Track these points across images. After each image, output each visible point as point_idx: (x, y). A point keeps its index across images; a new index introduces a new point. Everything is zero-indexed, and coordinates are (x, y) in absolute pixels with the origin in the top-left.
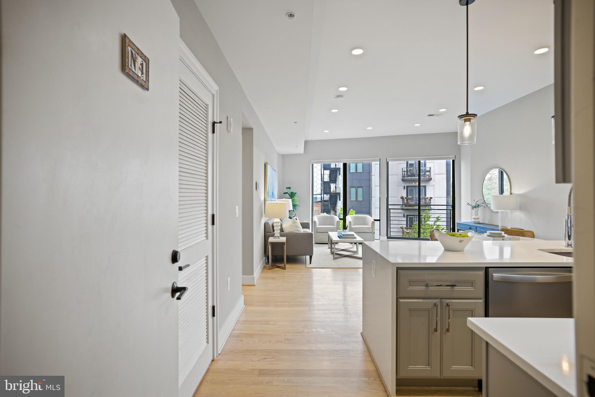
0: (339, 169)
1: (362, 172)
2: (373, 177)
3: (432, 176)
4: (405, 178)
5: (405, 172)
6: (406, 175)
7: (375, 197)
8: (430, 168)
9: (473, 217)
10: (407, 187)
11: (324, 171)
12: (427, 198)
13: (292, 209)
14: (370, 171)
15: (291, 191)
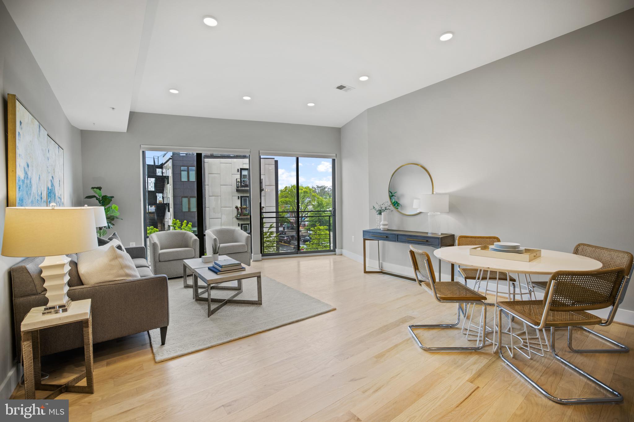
0: (167, 178)
1: (195, 181)
2: (207, 187)
3: (264, 187)
4: (239, 188)
5: (239, 182)
6: (240, 186)
9: (382, 223)
10: (241, 197)
11: (148, 179)
13: (106, 225)
15: (103, 193)
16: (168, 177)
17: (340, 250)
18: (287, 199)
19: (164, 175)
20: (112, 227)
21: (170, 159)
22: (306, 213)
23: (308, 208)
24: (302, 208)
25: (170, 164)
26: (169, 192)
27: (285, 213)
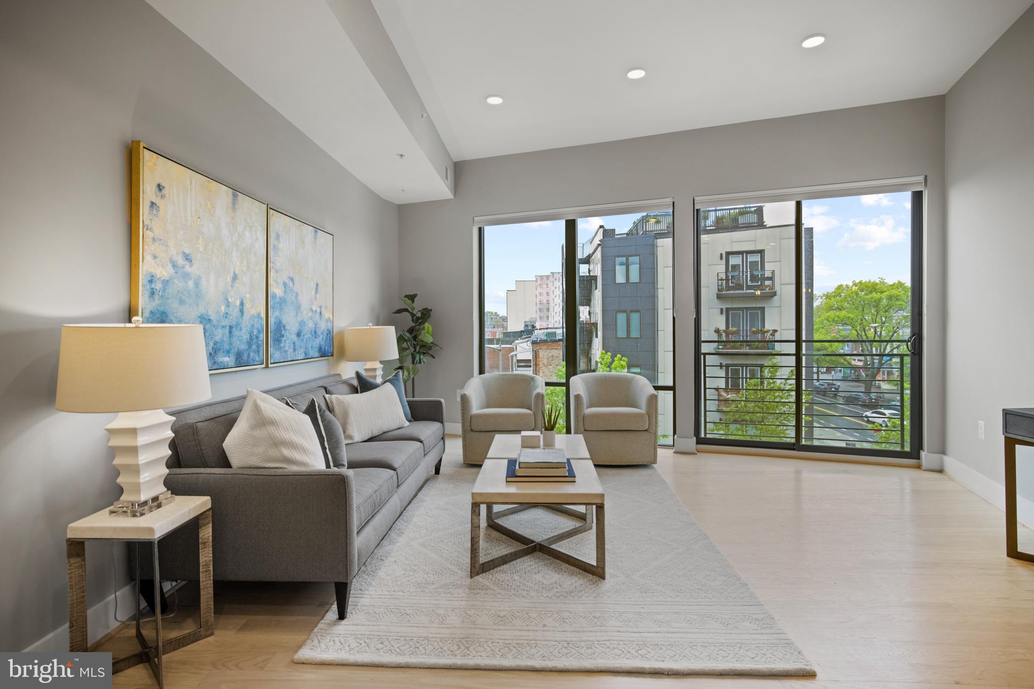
0: (595, 278)
1: (639, 281)
2: (660, 292)
3: (777, 288)
4: (724, 292)
5: (723, 280)
6: (724, 287)
7: (664, 330)
8: (773, 272)
10: (728, 310)
12: (768, 332)
14: (654, 280)
16: (596, 276)
17: (937, 456)
18: (843, 313)
19: (591, 275)
20: (425, 361)
21: (599, 245)
22: (895, 344)
23: (901, 334)
24: (883, 332)
25: (598, 254)
26: (597, 303)
27: (837, 344)
